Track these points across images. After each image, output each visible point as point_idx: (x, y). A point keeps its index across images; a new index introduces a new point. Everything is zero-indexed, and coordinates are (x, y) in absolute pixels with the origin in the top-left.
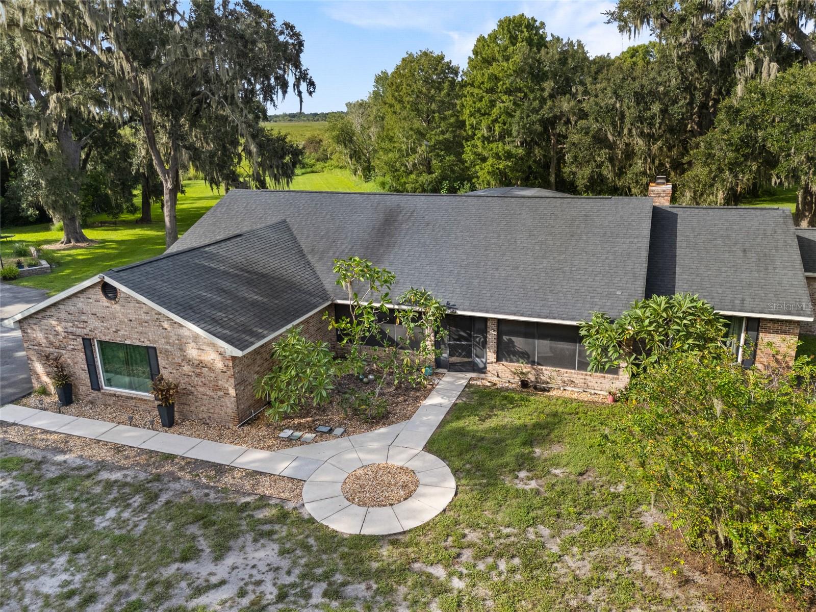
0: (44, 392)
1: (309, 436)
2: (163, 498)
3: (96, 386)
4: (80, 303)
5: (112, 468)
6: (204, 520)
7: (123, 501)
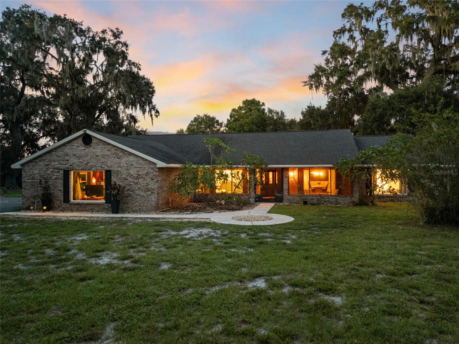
3: (66, 200)
4: (67, 150)
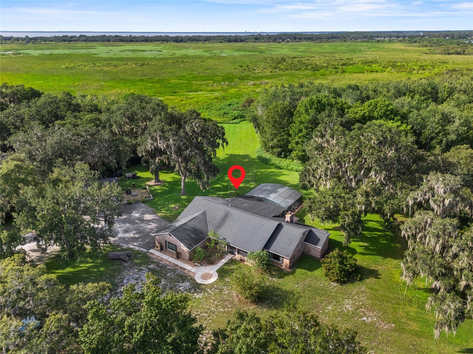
0: (157, 247)
1: (199, 265)
2: (176, 273)
3: (166, 248)
5: (169, 266)
6: (181, 277)
7: (170, 272)
